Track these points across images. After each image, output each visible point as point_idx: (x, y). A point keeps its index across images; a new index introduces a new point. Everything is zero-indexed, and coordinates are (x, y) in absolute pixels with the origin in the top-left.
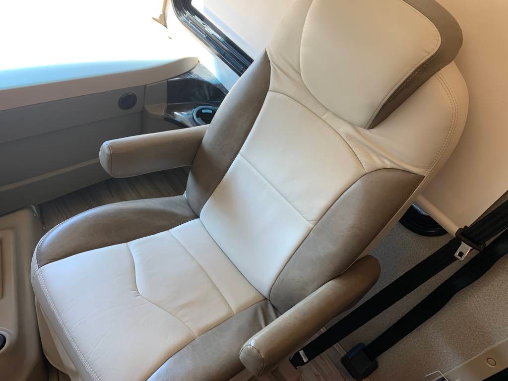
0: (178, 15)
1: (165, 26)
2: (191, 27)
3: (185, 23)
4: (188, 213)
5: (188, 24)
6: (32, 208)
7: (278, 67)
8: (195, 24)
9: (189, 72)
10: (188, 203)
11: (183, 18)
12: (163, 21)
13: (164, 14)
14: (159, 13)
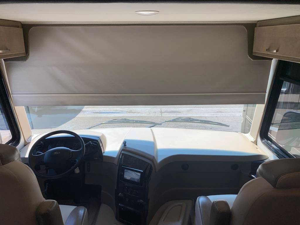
1: (256, 145)
2: (266, 145)
3: (264, 143)
8: (268, 144)
9: (263, 161)
11: (263, 141)
12: (256, 143)
13: (256, 140)
14: (254, 140)
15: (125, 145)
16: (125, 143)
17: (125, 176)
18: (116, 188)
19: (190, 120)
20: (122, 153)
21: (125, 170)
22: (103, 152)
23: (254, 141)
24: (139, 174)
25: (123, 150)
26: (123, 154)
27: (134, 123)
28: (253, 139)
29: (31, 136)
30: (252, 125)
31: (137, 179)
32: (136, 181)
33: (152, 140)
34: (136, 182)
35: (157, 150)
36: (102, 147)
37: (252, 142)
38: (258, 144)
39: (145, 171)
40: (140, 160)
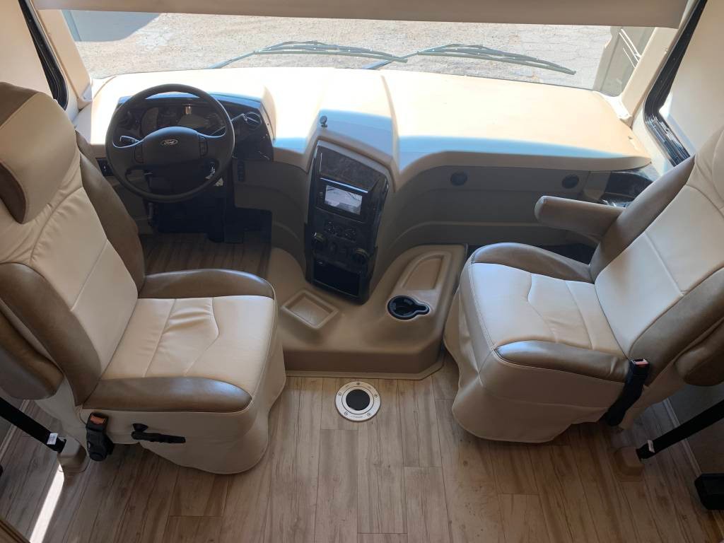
0: (646, 120)
1: (631, 128)
2: (654, 132)
3: (648, 127)
4: (586, 277)
5: (652, 129)
6: (465, 247)
7: (699, 168)
8: (659, 129)
9: (637, 170)
10: (589, 271)
11: (650, 122)
12: (630, 123)
13: (634, 116)
14: (630, 116)
15: (324, 125)
16: (323, 121)
17: (326, 199)
18: (306, 222)
19: (479, 52)
20: (319, 146)
21: (328, 187)
22: (272, 137)
23: (627, 117)
24: (360, 198)
25: (320, 138)
26: (321, 149)
27: (336, 54)
28: (627, 112)
29: (89, 86)
30: (636, 68)
31: (355, 207)
32: (352, 211)
33: (386, 113)
34: (350, 213)
35: (399, 141)
36: (269, 127)
37: (621, 120)
38: (634, 127)
39: (371, 192)
40: (361, 164)
